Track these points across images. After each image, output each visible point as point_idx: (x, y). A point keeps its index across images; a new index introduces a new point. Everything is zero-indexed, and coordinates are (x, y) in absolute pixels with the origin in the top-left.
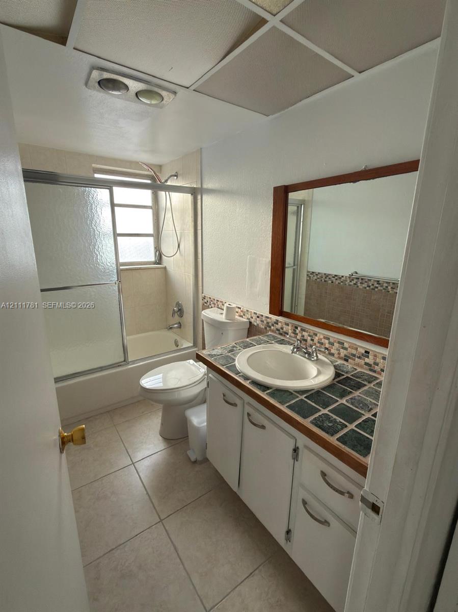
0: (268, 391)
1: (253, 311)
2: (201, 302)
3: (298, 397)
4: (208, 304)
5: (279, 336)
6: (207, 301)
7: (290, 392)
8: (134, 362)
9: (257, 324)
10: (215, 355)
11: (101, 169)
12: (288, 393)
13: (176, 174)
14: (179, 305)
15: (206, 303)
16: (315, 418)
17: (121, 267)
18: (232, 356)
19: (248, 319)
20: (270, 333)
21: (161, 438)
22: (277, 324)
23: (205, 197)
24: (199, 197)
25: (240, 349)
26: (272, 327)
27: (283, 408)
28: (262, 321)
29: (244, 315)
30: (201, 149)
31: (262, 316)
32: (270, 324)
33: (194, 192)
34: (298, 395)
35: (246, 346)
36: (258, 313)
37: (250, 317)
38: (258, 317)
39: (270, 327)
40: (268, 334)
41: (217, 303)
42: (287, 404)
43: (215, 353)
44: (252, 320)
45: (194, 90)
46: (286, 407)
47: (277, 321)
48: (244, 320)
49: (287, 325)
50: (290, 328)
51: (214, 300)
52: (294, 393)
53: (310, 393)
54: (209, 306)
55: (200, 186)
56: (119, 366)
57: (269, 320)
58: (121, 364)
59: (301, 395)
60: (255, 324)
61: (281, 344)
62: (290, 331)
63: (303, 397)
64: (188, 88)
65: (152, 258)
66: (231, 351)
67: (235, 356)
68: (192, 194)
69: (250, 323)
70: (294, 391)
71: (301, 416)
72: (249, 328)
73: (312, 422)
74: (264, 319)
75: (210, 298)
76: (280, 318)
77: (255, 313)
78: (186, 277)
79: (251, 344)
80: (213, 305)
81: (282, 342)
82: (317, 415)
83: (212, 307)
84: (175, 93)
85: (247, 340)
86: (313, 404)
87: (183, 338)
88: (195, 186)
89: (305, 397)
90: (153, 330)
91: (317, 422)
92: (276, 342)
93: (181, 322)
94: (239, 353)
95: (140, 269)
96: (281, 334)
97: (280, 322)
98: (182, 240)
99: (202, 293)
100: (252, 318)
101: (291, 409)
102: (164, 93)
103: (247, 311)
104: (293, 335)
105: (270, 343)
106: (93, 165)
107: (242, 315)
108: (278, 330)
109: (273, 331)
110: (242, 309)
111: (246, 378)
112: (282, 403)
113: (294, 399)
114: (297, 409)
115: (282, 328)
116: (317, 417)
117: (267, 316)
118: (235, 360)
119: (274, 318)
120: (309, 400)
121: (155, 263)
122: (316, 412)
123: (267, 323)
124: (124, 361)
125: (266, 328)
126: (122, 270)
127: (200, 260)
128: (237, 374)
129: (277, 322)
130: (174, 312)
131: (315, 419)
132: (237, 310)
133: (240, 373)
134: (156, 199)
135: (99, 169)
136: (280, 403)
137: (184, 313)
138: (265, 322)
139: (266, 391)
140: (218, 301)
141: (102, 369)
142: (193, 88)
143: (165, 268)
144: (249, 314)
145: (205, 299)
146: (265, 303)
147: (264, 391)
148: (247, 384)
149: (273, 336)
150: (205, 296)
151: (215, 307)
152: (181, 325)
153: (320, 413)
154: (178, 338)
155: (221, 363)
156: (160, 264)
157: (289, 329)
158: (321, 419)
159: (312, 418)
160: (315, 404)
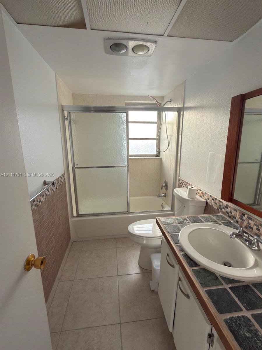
0: (195, 268)
1: (210, 194)
2: (178, 182)
3: (222, 284)
4: (182, 184)
5: (228, 218)
6: (181, 182)
7: (216, 276)
8: (132, 213)
9: (212, 205)
10: (167, 223)
11: (130, 103)
12: (213, 277)
13: (171, 100)
14: (166, 182)
15: (180, 183)
16: (232, 317)
17: (129, 157)
18: (180, 227)
19: (205, 199)
20: (221, 214)
21: (138, 265)
22: (227, 208)
23: (185, 113)
24: (182, 113)
25: (189, 223)
26: (223, 210)
27: (202, 291)
28: (216, 203)
29: (203, 196)
30: (185, 81)
31: (216, 199)
32: (222, 207)
33: (179, 110)
34: (224, 283)
35: (195, 221)
36: (213, 196)
37: (207, 199)
38: (213, 199)
39: (221, 209)
40: (219, 214)
41: (187, 184)
42: (208, 289)
43: (168, 222)
44: (209, 201)
45: (167, 36)
46: (206, 291)
47: (228, 205)
48: (203, 200)
49: (236, 211)
50: (238, 213)
51: (185, 182)
52: (220, 278)
53: (238, 284)
54: (182, 186)
55: (183, 106)
56: (124, 214)
57: (221, 204)
58: (125, 213)
59: (227, 283)
60: (211, 204)
61: (227, 226)
62: (238, 217)
63: (227, 287)
64: (163, 35)
65: (155, 153)
66: (181, 222)
67: (182, 228)
68: (177, 112)
69: (207, 203)
70: (221, 277)
71: (216, 308)
72: (205, 206)
73: (226, 321)
74: (217, 202)
75: (183, 180)
76: (230, 204)
77: (211, 196)
78: (171, 165)
79: (200, 220)
80: (184, 186)
81: (228, 224)
82: (235, 315)
83: (183, 187)
84: (155, 42)
85: (199, 216)
86: (236, 299)
87: (166, 203)
88: (180, 106)
89: (230, 288)
90: (150, 195)
91: (232, 323)
92: (223, 223)
93: (166, 193)
94: (187, 225)
95: (146, 159)
96: (230, 217)
97: (230, 207)
98: (171, 142)
99: (179, 176)
100: (208, 199)
101: (209, 296)
102: (148, 44)
103: (206, 193)
104: (240, 220)
105: (217, 224)
106: (126, 101)
107: (202, 195)
108: (228, 213)
109: (223, 213)
110: (202, 191)
111: (182, 250)
112: (203, 285)
113: (218, 285)
114: (215, 298)
115: (231, 213)
116: (235, 318)
117: (220, 200)
118: (180, 230)
119: (225, 203)
120: (233, 293)
121: (156, 156)
122: (236, 311)
123: (219, 205)
124: (127, 212)
125: (218, 209)
126: (130, 159)
127: (179, 155)
128: (176, 244)
129: (227, 207)
130: (162, 186)
131: (231, 319)
132: (199, 191)
133: (179, 243)
134: (160, 117)
135: (128, 103)
136: (201, 283)
137: (169, 188)
138: (218, 204)
139: (193, 267)
140: (187, 183)
141: (114, 213)
142: (166, 34)
143: (161, 159)
144: (207, 195)
145: (180, 180)
146: (219, 190)
147: (191, 266)
148: (180, 254)
149: (223, 217)
150: (180, 179)
151: (185, 187)
152: (166, 195)
153: (240, 314)
154: (164, 203)
155: (168, 230)
156: (159, 156)
157: (237, 215)
158: (238, 322)
159: (228, 316)
160: (239, 299)
